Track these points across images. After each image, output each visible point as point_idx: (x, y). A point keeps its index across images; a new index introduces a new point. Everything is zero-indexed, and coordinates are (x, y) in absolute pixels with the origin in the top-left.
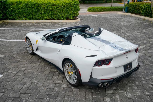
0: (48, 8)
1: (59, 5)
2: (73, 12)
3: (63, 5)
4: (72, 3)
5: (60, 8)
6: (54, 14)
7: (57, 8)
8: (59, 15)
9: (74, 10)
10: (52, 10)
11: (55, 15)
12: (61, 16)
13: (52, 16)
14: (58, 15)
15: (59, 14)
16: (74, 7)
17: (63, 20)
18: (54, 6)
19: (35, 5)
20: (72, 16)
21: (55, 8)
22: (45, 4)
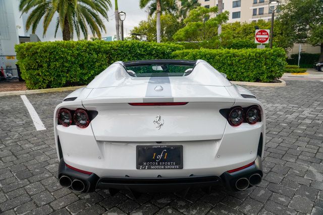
0: (226, 61)
1: (243, 56)
2: (269, 68)
3: (250, 55)
4: (267, 52)
5: (245, 60)
6: (234, 71)
7: (239, 60)
8: (242, 73)
9: (270, 64)
10: (232, 65)
11: (235, 73)
12: (245, 74)
13: (230, 75)
14: (240, 73)
15: (242, 71)
16: (272, 59)
17: (249, 81)
18: (235, 57)
19: (205, 56)
20: (266, 77)
21: (237, 60)
22: (220, 55)
